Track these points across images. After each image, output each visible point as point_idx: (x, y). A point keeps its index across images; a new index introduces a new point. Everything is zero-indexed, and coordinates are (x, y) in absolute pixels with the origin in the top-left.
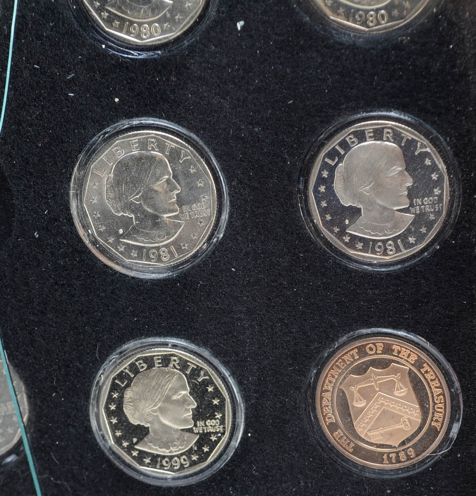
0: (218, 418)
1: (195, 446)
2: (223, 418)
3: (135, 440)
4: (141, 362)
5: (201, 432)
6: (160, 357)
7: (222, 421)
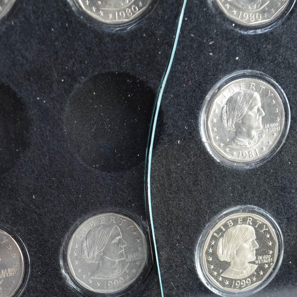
0: (270, 254)
1: (255, 272)
2: (273, 254)
3: (221, 271)
4: (231, 221)
5: (259, 263)
6: (242, 218)
7: (273, 256)
